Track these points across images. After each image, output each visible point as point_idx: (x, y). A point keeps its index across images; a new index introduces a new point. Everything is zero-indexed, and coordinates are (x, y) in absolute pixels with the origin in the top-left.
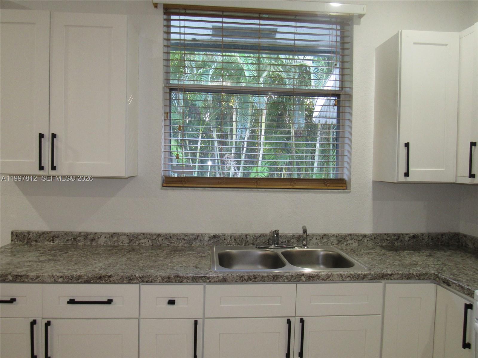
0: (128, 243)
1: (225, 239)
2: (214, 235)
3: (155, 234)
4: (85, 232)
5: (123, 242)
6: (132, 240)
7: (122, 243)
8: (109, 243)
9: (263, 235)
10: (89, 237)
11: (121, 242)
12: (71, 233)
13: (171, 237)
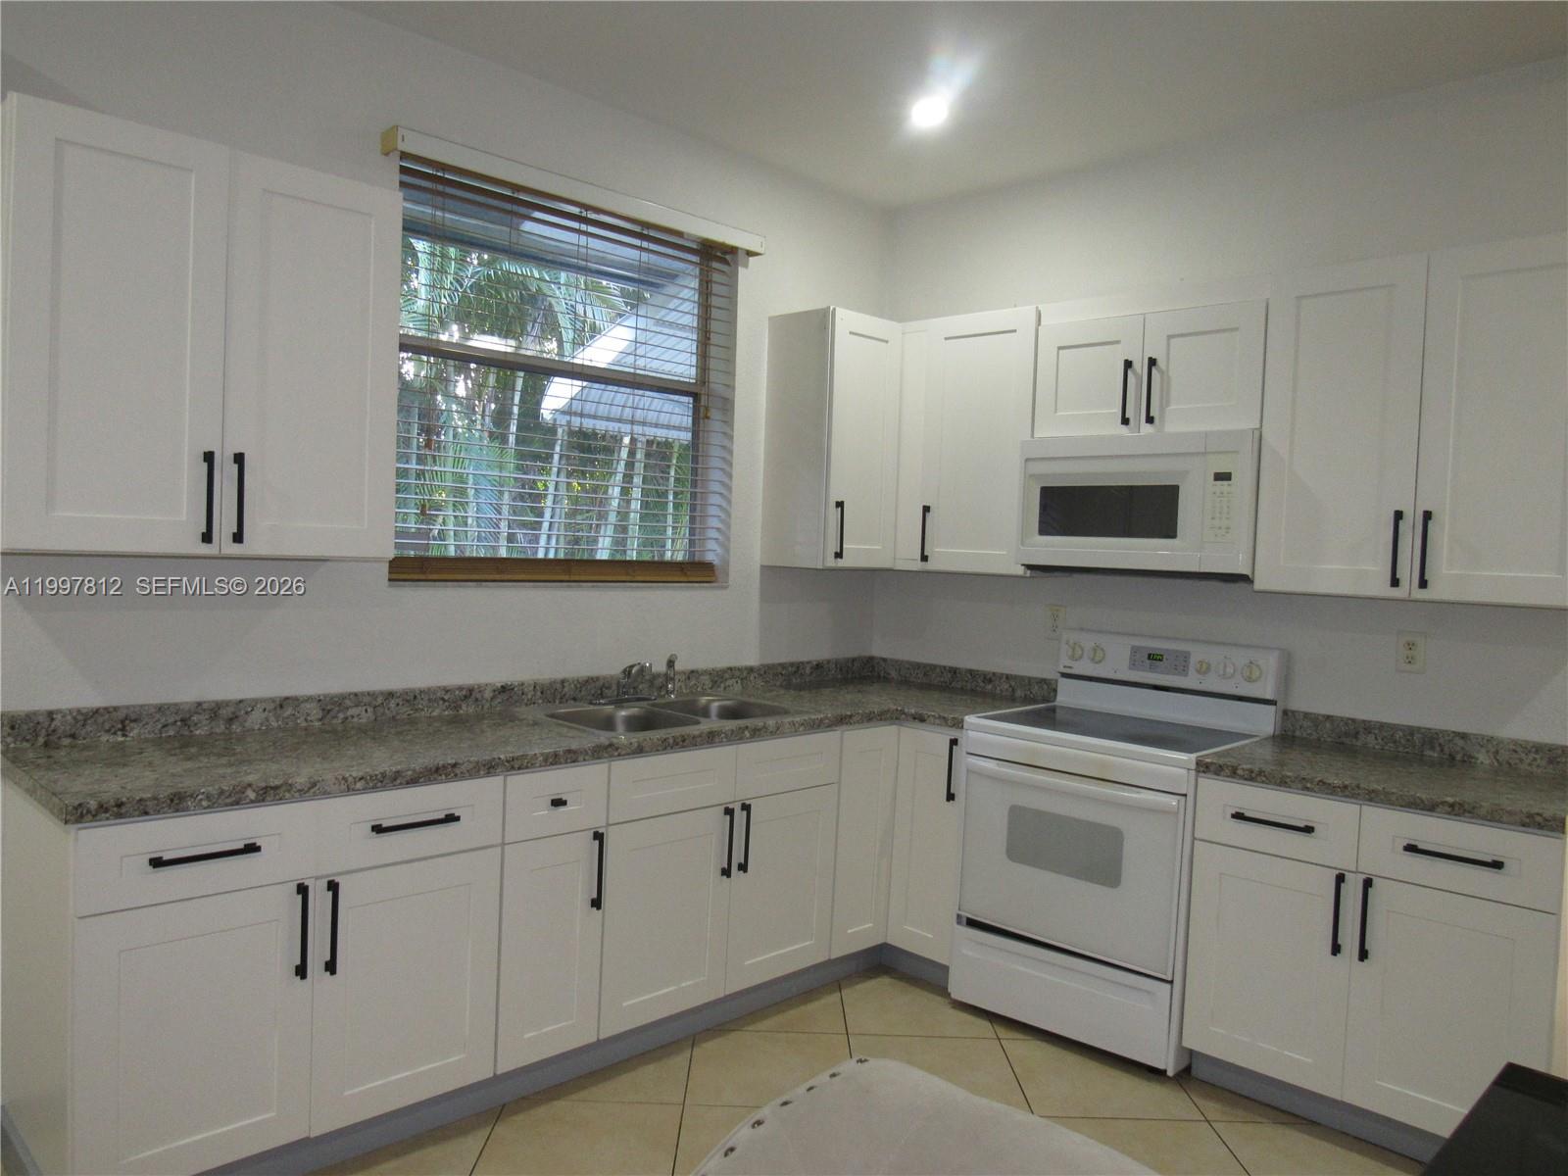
0: (320, 720)
1: (523, 694)
2: (502, 687)
3: (382, 693)
4: (213, 702)
5: (309, 718)
6: (329, 711)
7: (306, 720)
8: (275, 724)
9: (592, 679)
10: (223, 712)
11: (302, 718)
12: (176, 708)
13: (415, 697)
